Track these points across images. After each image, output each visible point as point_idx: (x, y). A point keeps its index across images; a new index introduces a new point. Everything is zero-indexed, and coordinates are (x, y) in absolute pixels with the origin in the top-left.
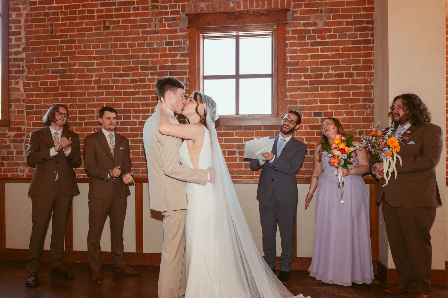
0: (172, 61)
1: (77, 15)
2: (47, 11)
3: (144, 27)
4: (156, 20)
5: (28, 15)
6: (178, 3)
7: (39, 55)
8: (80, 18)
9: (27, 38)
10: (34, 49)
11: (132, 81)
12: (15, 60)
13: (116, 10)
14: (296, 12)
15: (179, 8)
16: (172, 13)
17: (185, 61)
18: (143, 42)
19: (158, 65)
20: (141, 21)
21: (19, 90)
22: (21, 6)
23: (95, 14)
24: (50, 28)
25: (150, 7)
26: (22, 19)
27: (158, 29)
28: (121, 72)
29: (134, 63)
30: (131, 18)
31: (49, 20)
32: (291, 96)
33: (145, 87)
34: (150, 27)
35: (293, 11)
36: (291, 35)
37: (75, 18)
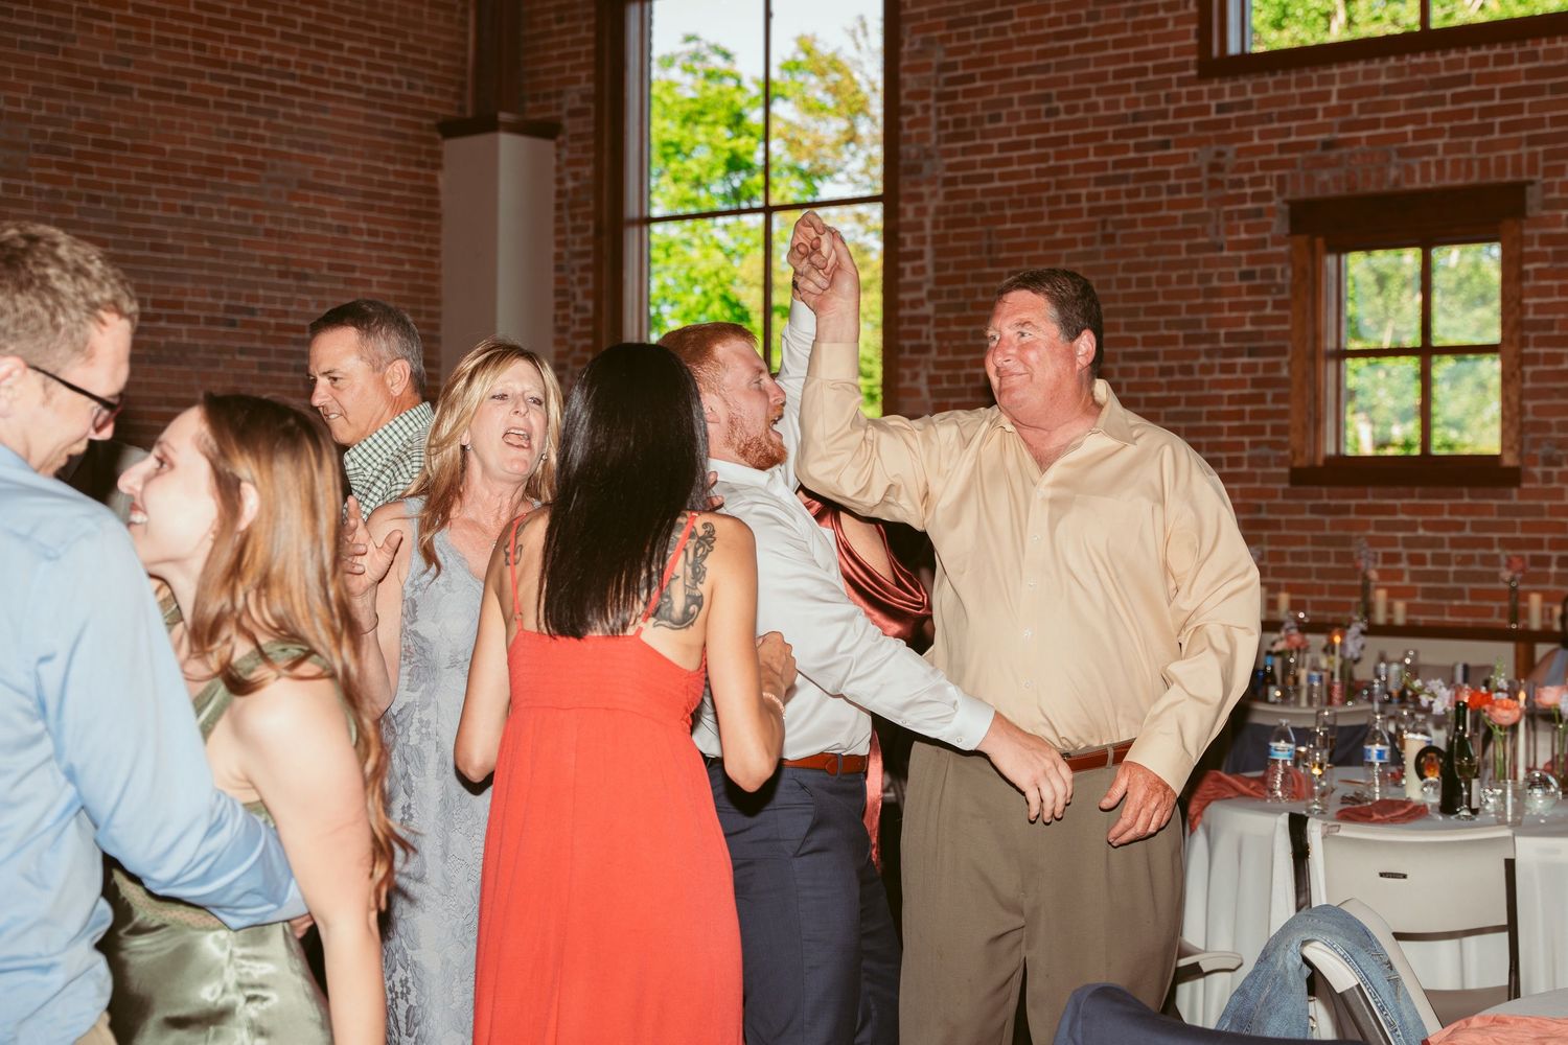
0: (1254, 321)
1: (1045, 209)
2: (979, 199)
3: (1193, 233)
4: (1218, 216)
5: (940, 211)
6: (1268, 173)
7: (962, 307)
8: (1054, 215)
9: (938, 267)
10: (951, 294)
11: (1165, 371)
12: (913, 320)
13: (1130, 194)
14: (1548, 188)
15: (1271, 184)
16: (1256, 197)
17: (1282, 320)
18: (1187, 272)
19: (1222, 331)
20: (1186, 219)
21: (917, 392)
22: (925, 190)
23: (1084, 204)
24: (985, 242)
25: (1205, 185)
26: (928, 221)
27: (1224, 238)
28: (1140, 348)
29: (1168, 325)
30: (1163, 213)
31: (987, 221)
32: (1537, 410)
33: (1190, 386)
34: (1205, 235)
35: (1544, 185)
36: (1536, 248)
37: (1038, 216)
